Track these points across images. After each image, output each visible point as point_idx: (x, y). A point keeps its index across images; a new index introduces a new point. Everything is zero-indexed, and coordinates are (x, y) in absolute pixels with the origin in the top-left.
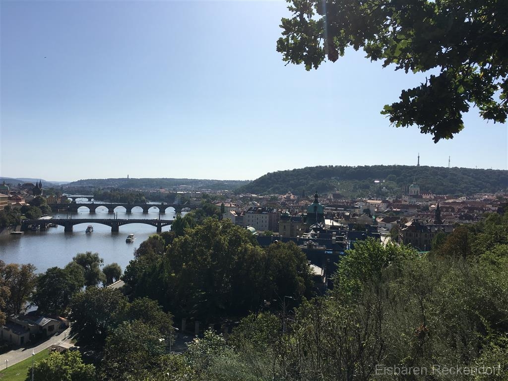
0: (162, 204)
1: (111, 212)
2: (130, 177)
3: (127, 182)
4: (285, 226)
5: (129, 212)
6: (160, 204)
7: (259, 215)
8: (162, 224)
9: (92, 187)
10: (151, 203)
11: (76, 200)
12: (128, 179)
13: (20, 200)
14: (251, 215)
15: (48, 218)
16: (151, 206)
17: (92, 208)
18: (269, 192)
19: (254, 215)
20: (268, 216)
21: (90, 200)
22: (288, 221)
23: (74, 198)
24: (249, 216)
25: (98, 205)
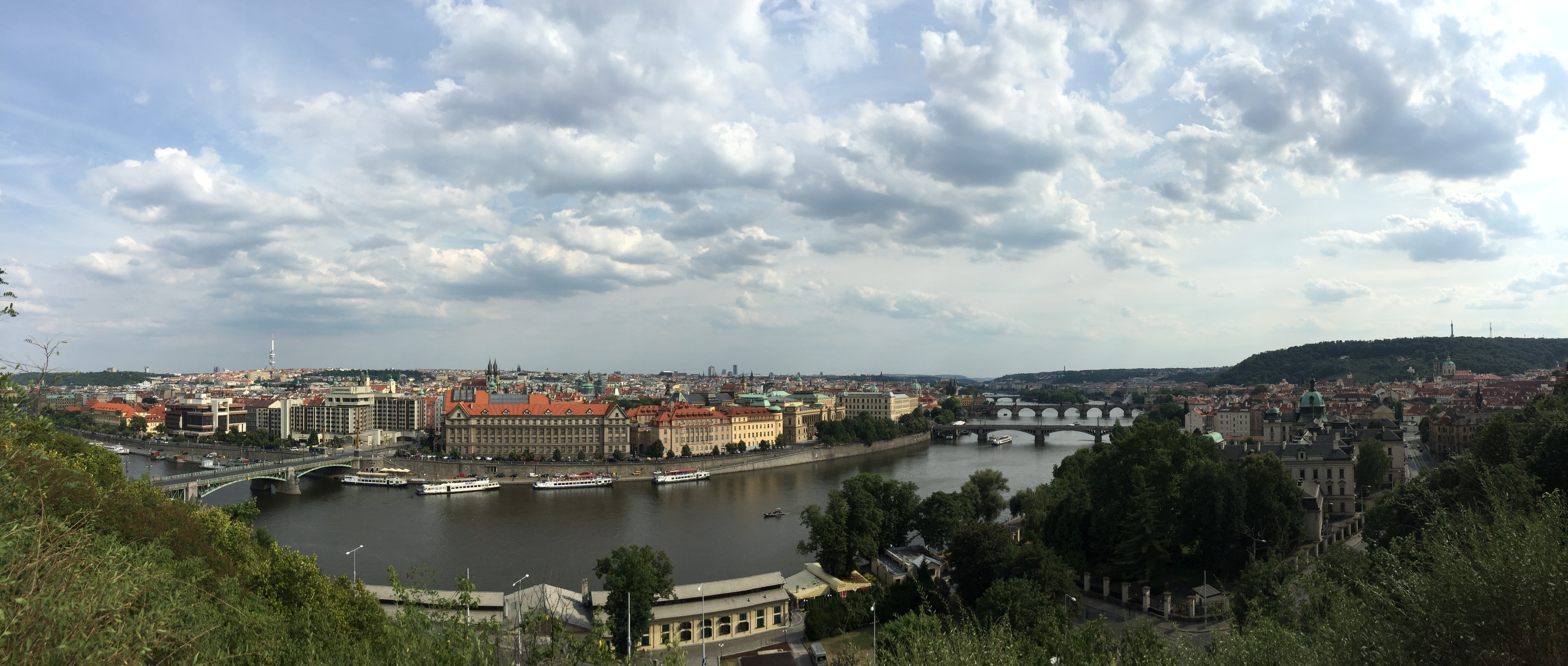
0: (1108, 404)
1: (1038, 416)
3: (1062, 375)
4: (1272, 430)
5: (1061, 416)
6: (1102, 403)
7: (1236, 414)
8: (1102, 432)
9: (1018, 384)
10: (1091, 403)
11: (998, 400)
12: (1064, 372)
13: (931, 400)
14: (1224, 415)
15: (960, 423)
17: (1015, 410)
18: (1255, 381)
19: (1228, 414)
20: (1248, 415)
21: (1014, 401)
22: (1276, 421)
23: (996, 399)
24: (1222, 417)
25: (1022, 407)
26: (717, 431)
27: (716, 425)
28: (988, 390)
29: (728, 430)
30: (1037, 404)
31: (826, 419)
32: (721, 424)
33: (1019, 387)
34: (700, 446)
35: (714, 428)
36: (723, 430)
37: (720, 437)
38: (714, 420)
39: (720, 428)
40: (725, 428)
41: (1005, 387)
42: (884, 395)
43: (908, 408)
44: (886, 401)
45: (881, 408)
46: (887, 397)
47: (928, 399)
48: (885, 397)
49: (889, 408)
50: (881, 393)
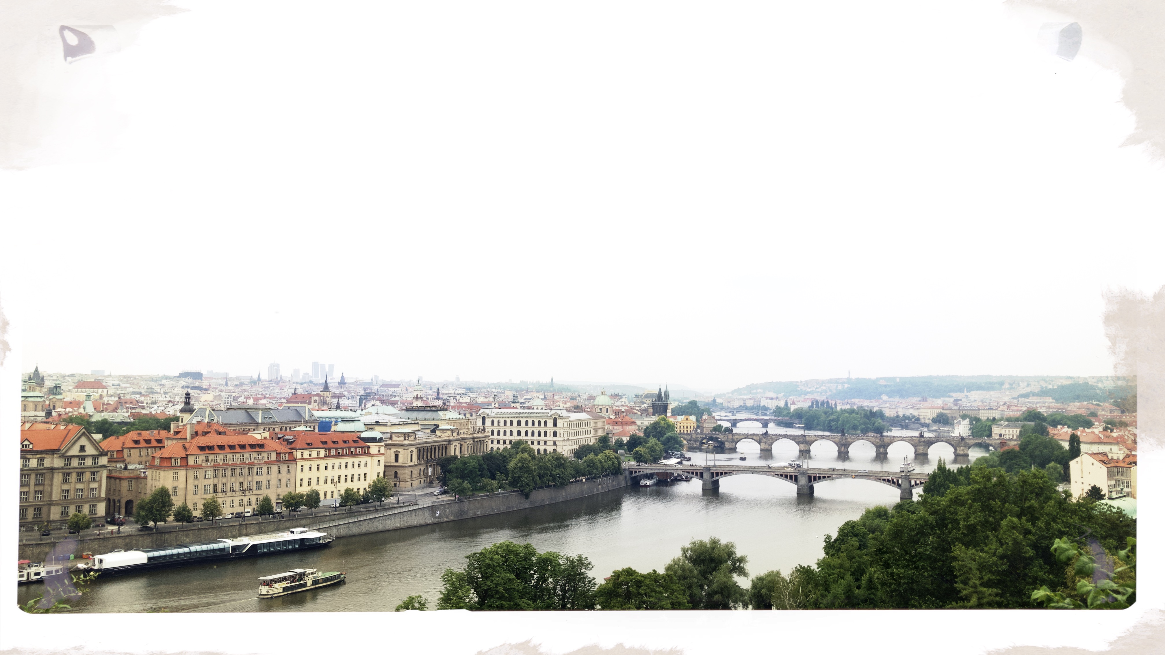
0: (921, 436)
1: (805, 454)
2: (853, 376)
3: (846, 386)
5: (843, 456)
8: (913, 483)
9: (772, 398)
13: (627, 423)
15: (674, 461)
16: (893, 439)
17: (766, 441)
21: (765, 425)
23: (735, 423)
25: (779, 437)
26: (269, 473)
27: (269, 462)
28: (722, 408)
29: (288, 472)
30: (801, 432)
31: (458, 453)
32: (278, 461)
33: (772, 405)
34: (237, 500)
35: (265, 469)
36: (280, 472)
37: (274, 482)
38: (265, 455)
39: (274, 468)
40: (284, 468)
41: (750, 403)
42: (553, 414)
43: (591, 436)
44: (555, 425)
45: (548, 434)
46: (557, 417)
47: (623, 421)
48: (554, 417)
49: (560, 436)
50: (549, 411)
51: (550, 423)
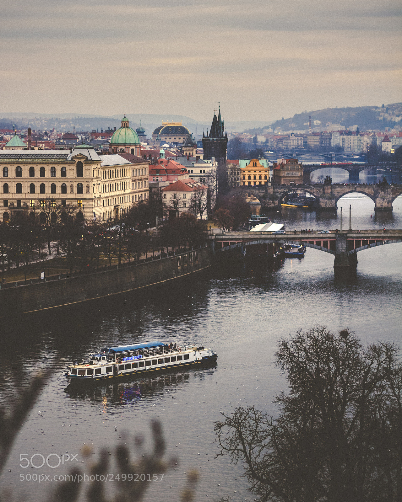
42: (76, 157)
43: (129, 191)
44: (80, 173)
45: (68, 190)
46: (82, 160)
47: (169, 167)
48: (77, 161)
49: (88, 191)
50: (67, 151)
51: (72, 172)
